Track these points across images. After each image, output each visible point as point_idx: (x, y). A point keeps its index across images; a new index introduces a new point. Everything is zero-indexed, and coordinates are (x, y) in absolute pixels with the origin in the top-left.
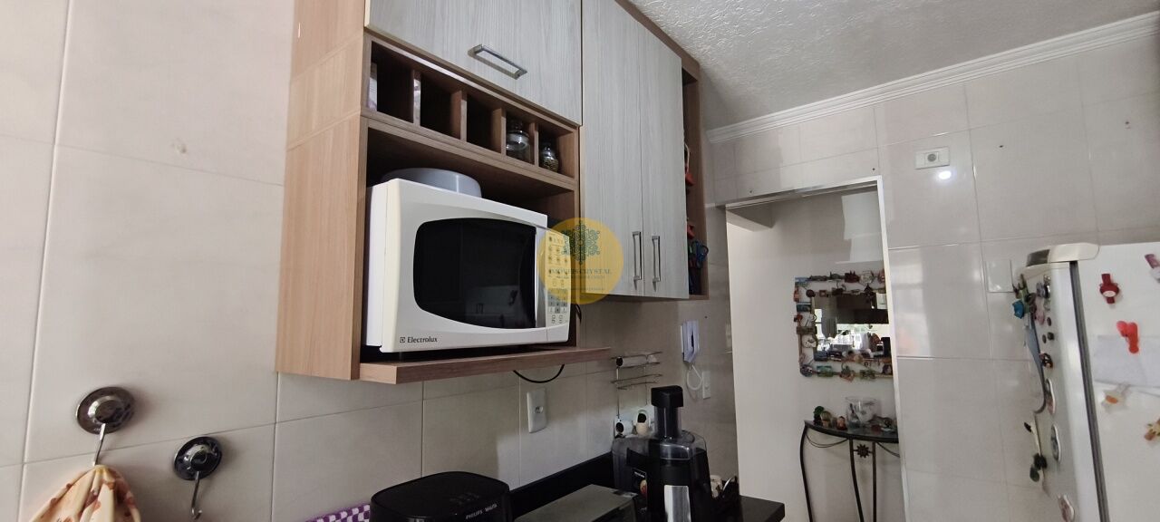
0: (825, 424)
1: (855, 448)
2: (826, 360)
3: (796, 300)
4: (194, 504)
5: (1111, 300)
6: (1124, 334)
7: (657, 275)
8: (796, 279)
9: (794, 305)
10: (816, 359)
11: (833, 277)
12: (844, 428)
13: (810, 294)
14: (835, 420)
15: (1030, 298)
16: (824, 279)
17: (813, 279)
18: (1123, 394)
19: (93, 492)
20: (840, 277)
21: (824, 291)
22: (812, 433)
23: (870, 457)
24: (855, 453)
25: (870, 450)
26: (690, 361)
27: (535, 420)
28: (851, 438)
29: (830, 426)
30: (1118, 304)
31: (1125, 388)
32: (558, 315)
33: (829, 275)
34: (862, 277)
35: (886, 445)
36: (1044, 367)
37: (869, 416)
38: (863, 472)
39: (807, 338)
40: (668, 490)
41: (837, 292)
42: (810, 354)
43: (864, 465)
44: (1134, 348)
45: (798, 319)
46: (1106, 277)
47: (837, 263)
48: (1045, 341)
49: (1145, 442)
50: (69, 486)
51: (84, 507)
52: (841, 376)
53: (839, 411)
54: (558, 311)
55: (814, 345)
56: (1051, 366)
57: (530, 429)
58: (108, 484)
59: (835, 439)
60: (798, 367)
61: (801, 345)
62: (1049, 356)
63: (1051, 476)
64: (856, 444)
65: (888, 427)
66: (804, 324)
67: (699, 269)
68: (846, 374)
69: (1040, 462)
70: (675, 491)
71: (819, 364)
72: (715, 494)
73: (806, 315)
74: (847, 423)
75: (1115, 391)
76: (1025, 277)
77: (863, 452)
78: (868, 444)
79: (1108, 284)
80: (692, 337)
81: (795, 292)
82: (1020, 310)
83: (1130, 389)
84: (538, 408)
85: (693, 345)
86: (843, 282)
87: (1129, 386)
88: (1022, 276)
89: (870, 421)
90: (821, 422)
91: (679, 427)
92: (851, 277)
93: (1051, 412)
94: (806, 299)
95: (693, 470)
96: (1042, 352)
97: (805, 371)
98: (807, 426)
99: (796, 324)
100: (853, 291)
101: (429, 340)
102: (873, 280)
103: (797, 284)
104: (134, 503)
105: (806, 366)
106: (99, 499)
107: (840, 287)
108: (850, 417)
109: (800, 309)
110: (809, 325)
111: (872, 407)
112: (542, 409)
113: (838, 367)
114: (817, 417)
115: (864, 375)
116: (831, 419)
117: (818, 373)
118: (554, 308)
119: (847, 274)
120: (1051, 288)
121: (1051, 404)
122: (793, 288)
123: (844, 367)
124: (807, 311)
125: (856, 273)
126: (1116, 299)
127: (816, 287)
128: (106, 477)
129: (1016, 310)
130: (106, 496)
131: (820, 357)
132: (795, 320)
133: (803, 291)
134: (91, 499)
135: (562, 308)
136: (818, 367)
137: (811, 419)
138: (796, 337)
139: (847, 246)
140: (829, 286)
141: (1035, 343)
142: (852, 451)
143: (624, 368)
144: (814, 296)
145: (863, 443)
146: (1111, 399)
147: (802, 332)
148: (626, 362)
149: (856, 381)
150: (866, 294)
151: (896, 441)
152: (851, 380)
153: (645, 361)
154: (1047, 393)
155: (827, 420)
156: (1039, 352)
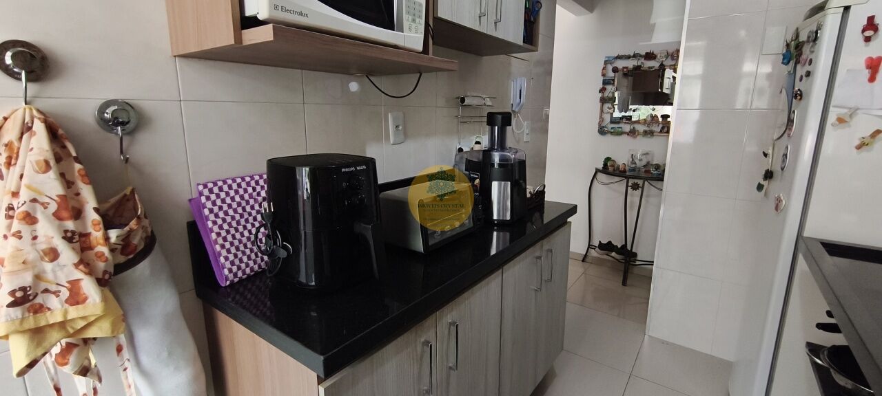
0: (611, 169)
1: (630, 184)
2: (619, 123)
3: (603, 75)
4: (122, 152)
5: (868, 39)
6: (869, 67)
7: (499, 17)
8: (606, 57)
9: (601, 79)
10: (612, 122)
11: (635, 56)
12: (625, 171)
13: (615, 70)
14: (618, 166)
15: (799, 46)
16: (628, 57)
17: (619, 57)
18: (851, 116)
19: (27, 123)
20: (641, 56)
21: (627, 68)
22: (601, 176)
23: (639, 191)
24: (629, 188)
25: (641, 185)
26: (517, 110)
27: (395, 135)
28: (628, 178)
29: (614, 170)
30: (872, 43)
31: (853, 112)
32: (414, 25)
33: (632, 54)
34: (659, 56)
35: (652, 182)
36: (794, 100)
37: (644, 163)
38: (632, 203)
39: (607, 105)
40: (495, 185)
41: (637, 68)
42: (607, 118)
43: (634, 196)
44: (872, 79)
45: (602, 90)
46: (871, 19)
47: (641, 44)
48: (801, 80)
49: (855, 150)
50: (6, 119)
51: (22, 134)
52: (628, 135)
53: (622, 159)
54: (414, 21)
55: (611, 111)
56: (801, 99)
57: (391, 142)
58: (39, 119)
59: (617, 179)
60: (597, 128)
61: (602, 111)
62: (801, 91)
63: (774, 187)
64: (631, 182)
65: (656, 170)
66: (606, 94)
67: (534, 23)
68: (633, 133)
69: (769, 175)
70: (500, 186)
71: (613, 126)
72: (528, 195)
73: (609, 88)
74: (627, 168)
75: (846, 113)
76: (799, 30)
77: (635, 187)
78: (640, 182)
79: (871, 24)
80: (520, 91)
81: (604, 69)
82: (787, 59)
83: (858, 111)
84: (397, 127)
85: (520, 98)
86: (643, 60)
87: (858, 109)
88: (797, 29)
89: (644, 166)
90: (609, 168)
91: (506, 145)
92: (650, 56)
93: (789, 135)
94: (611, 74)
95: (515, 172)
96: (796, 89)
97: (602, 131)
98: (597, 171)
99: (600, 95)
100: (649, 68)
101: (301, 14)
102: (667, 58)
103: (606, 62)
104: (67, 138)
105: (603, 127)
106: (34, 129)
107: (639, 64)
108: (630, 163)
109: (605, 83)
110: (610, 95)
111: (648, 156)
112: (400, 128)
113: (627, 128)
114: (605, 165)
115: (645, 133)
116: (616, 166)
117: (611, 133)
118: (410, 18)
119: (647, 53)
120: (821, 34)
121: (790, 129)
122: (602, 65)
123: (632, 128)
124: (610, 84)
125: (655, 53)
126: (872, 39)
127: (620, 64)
128: (35, 113)
129: (783, 59)
130: (39, 127)
131: (613, 121)
132: (600, 91)
133: (610, 68)
134: (26, 129)
135: (417, 20)
136: (612, 128)
137: (601, 166)
138: (599, 105)
139: (651, 29)
140: (631, 64)
141: (792, 82)
142: (627, 186)
143: (465, 105)
144: (617, 72)
145: (636, 181)
146: (841, 120)
147: (603, 101)
148: (467, 101)
149: (639, 138)
150: (659, 70)
151: (663, 181)
152: (635, 138)
153: (482, 102)
154: (790, 121)
155: (612, 166)
156: (794, 88)
